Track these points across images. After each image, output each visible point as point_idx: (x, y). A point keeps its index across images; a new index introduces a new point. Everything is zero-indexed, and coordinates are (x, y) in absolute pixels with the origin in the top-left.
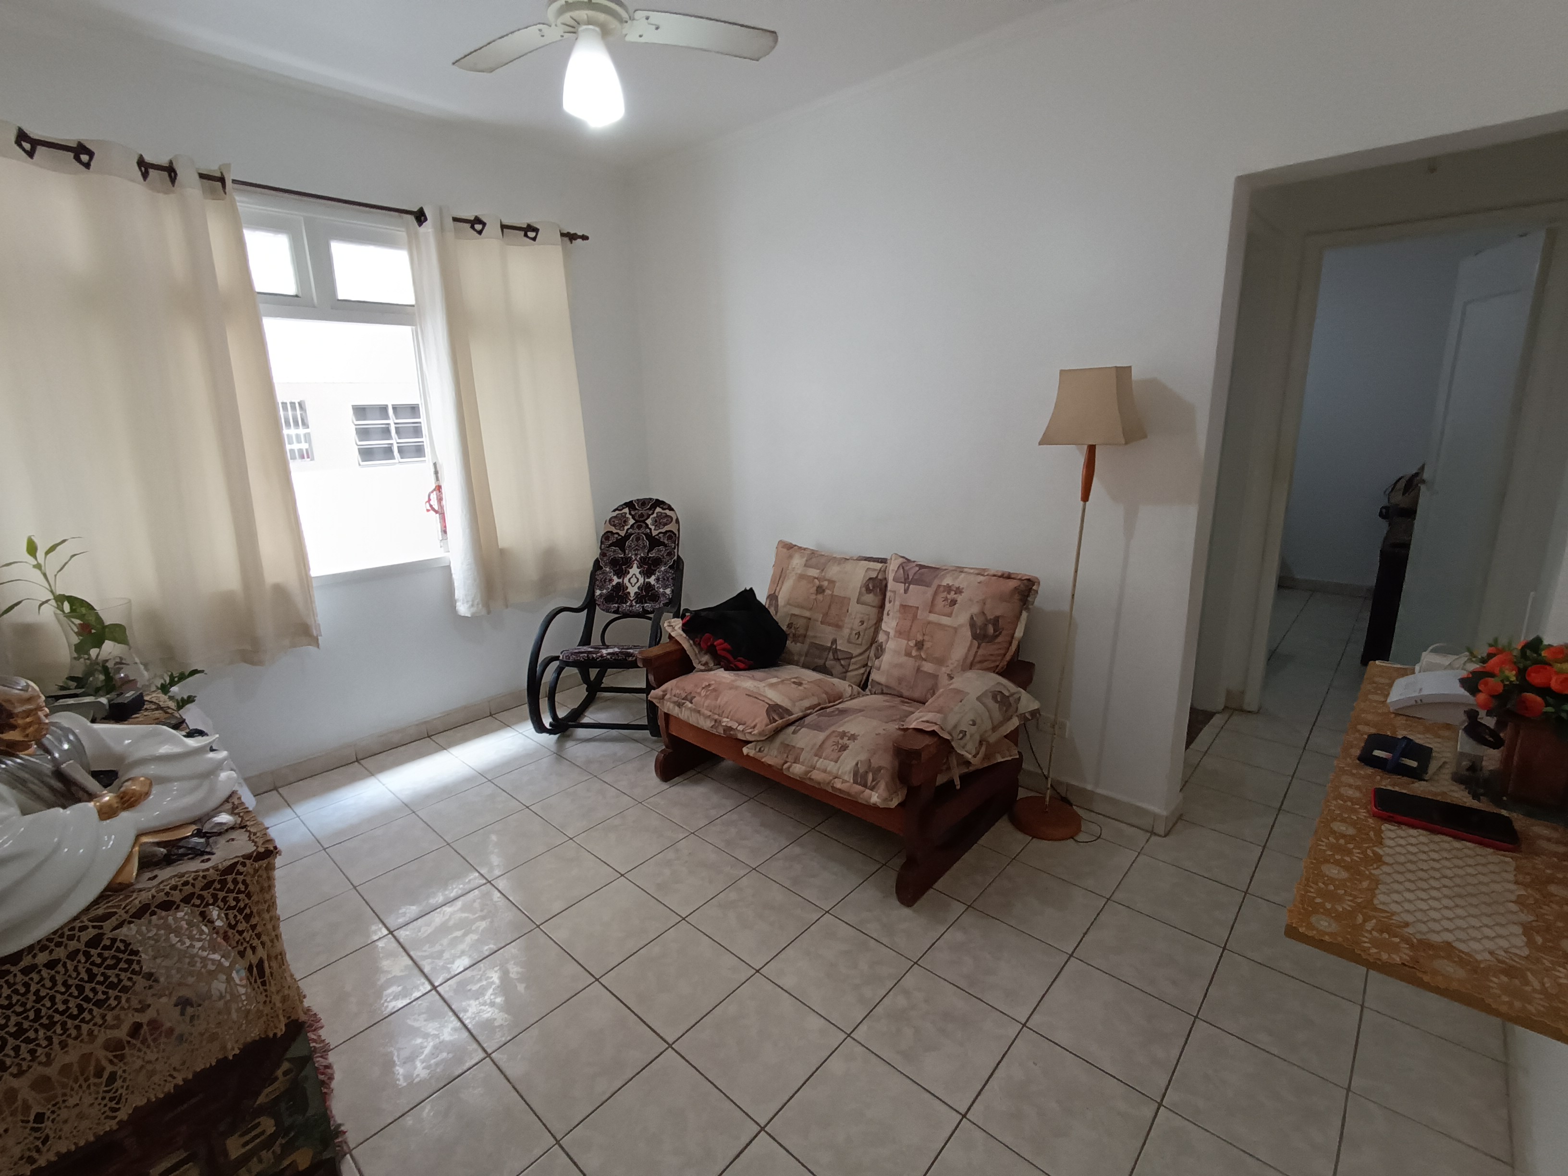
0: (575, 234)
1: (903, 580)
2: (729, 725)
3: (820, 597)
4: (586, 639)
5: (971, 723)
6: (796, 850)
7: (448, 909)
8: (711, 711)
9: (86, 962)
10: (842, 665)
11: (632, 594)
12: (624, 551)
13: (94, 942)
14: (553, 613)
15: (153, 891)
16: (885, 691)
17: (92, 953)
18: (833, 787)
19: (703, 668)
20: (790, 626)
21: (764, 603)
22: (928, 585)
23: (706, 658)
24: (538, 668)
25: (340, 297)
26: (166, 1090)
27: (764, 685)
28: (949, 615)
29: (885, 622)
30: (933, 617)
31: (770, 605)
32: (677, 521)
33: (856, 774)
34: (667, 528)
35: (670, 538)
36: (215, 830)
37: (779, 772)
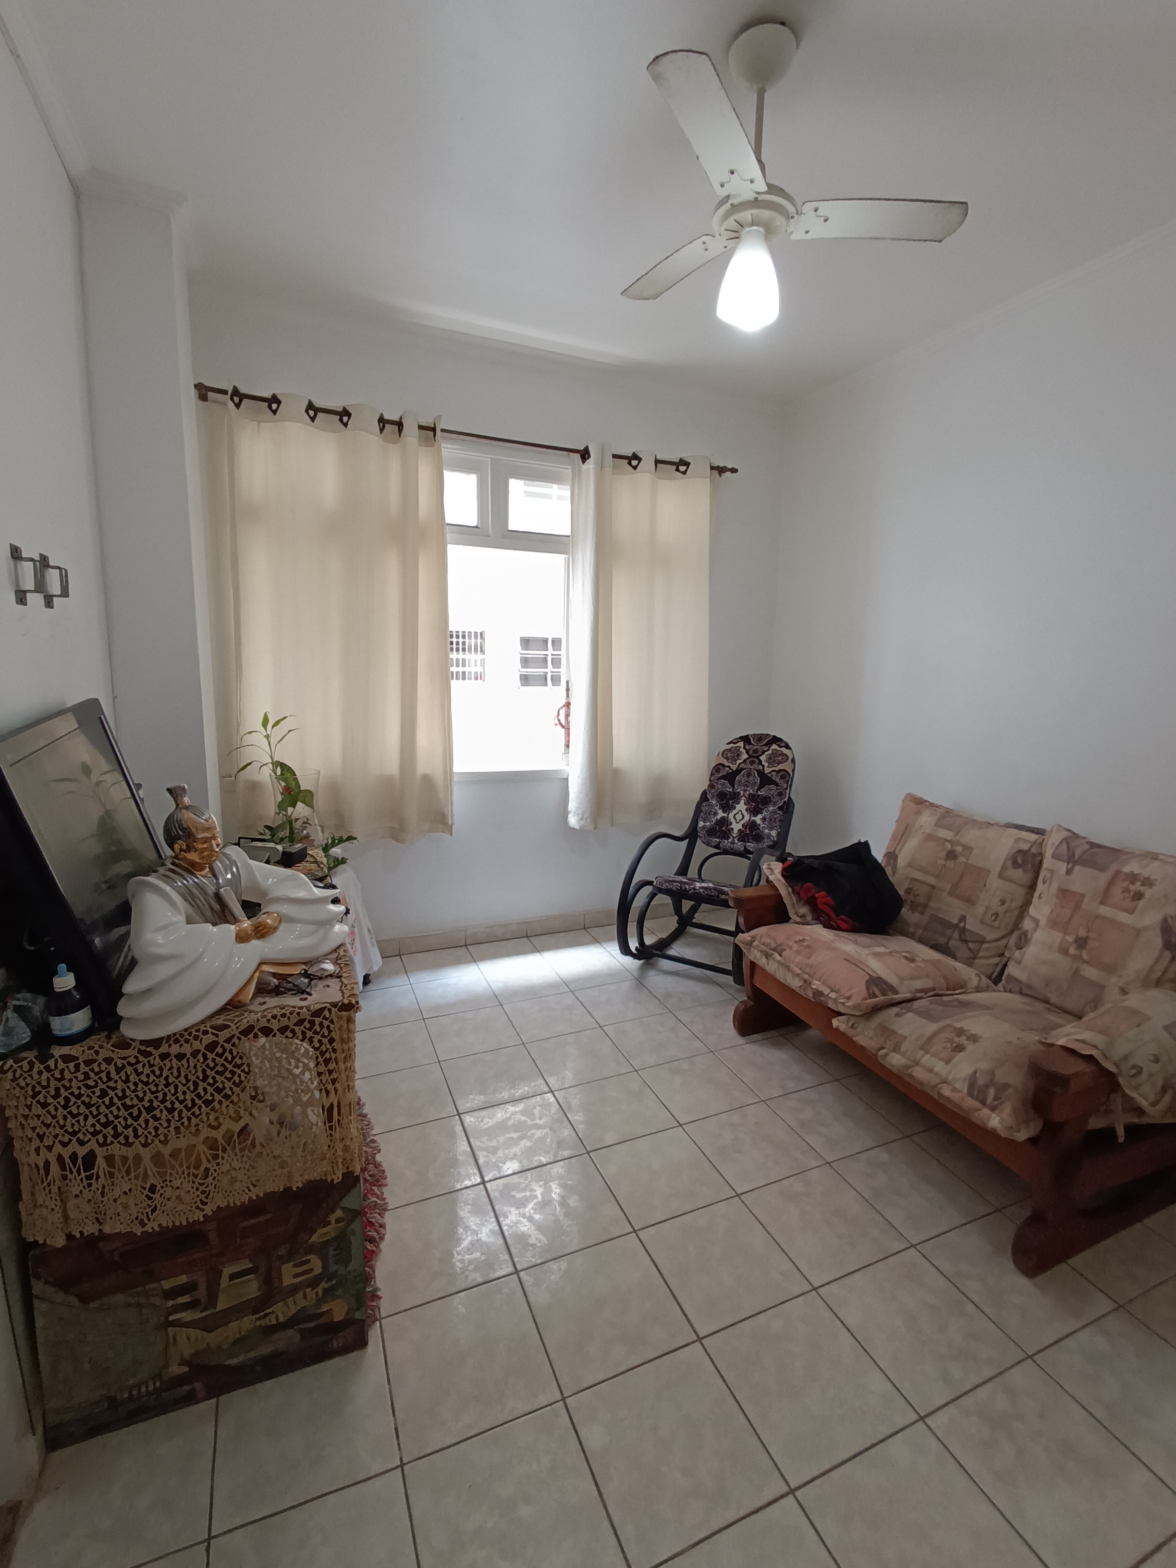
0: (725, 467)
1: (1066, 858)
2: (820, 990)
3: (950, 864)
4: (683, 870)
5: (1152, 1058)
6: (882, 1155)
7: (511, 1108)
8: (801, 969)
9: (203, 1063)
10: (970, 949)
11: (735, 831)
12: (732, 784)
13: (212, 1047)
14: (653, 838)
15: (259, 1014)
16: (1025, 991)
17: (208, 1056)
18: (939, 1093)
19: (799, 920)
20: (908, 891)
21: (880, 861)
22: (1103, 869)
23: (804, 910)
24: (631, 889)
25: (510, 528)
26: (243, 1200)
27: (867, 952)
28: (1131, 912)
29: (1034, 907)
30: (1104, 911)
31: (888, 863)
32: (793, 761)
33: (972, 1083)
34: (780, 767)
35: (783, 777)
36: (318, 974)
37: (873, 1057)
